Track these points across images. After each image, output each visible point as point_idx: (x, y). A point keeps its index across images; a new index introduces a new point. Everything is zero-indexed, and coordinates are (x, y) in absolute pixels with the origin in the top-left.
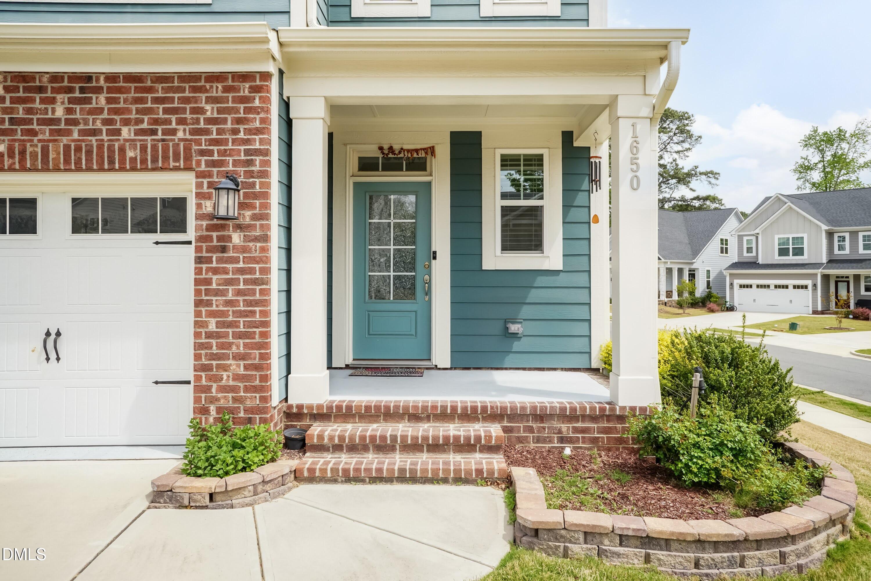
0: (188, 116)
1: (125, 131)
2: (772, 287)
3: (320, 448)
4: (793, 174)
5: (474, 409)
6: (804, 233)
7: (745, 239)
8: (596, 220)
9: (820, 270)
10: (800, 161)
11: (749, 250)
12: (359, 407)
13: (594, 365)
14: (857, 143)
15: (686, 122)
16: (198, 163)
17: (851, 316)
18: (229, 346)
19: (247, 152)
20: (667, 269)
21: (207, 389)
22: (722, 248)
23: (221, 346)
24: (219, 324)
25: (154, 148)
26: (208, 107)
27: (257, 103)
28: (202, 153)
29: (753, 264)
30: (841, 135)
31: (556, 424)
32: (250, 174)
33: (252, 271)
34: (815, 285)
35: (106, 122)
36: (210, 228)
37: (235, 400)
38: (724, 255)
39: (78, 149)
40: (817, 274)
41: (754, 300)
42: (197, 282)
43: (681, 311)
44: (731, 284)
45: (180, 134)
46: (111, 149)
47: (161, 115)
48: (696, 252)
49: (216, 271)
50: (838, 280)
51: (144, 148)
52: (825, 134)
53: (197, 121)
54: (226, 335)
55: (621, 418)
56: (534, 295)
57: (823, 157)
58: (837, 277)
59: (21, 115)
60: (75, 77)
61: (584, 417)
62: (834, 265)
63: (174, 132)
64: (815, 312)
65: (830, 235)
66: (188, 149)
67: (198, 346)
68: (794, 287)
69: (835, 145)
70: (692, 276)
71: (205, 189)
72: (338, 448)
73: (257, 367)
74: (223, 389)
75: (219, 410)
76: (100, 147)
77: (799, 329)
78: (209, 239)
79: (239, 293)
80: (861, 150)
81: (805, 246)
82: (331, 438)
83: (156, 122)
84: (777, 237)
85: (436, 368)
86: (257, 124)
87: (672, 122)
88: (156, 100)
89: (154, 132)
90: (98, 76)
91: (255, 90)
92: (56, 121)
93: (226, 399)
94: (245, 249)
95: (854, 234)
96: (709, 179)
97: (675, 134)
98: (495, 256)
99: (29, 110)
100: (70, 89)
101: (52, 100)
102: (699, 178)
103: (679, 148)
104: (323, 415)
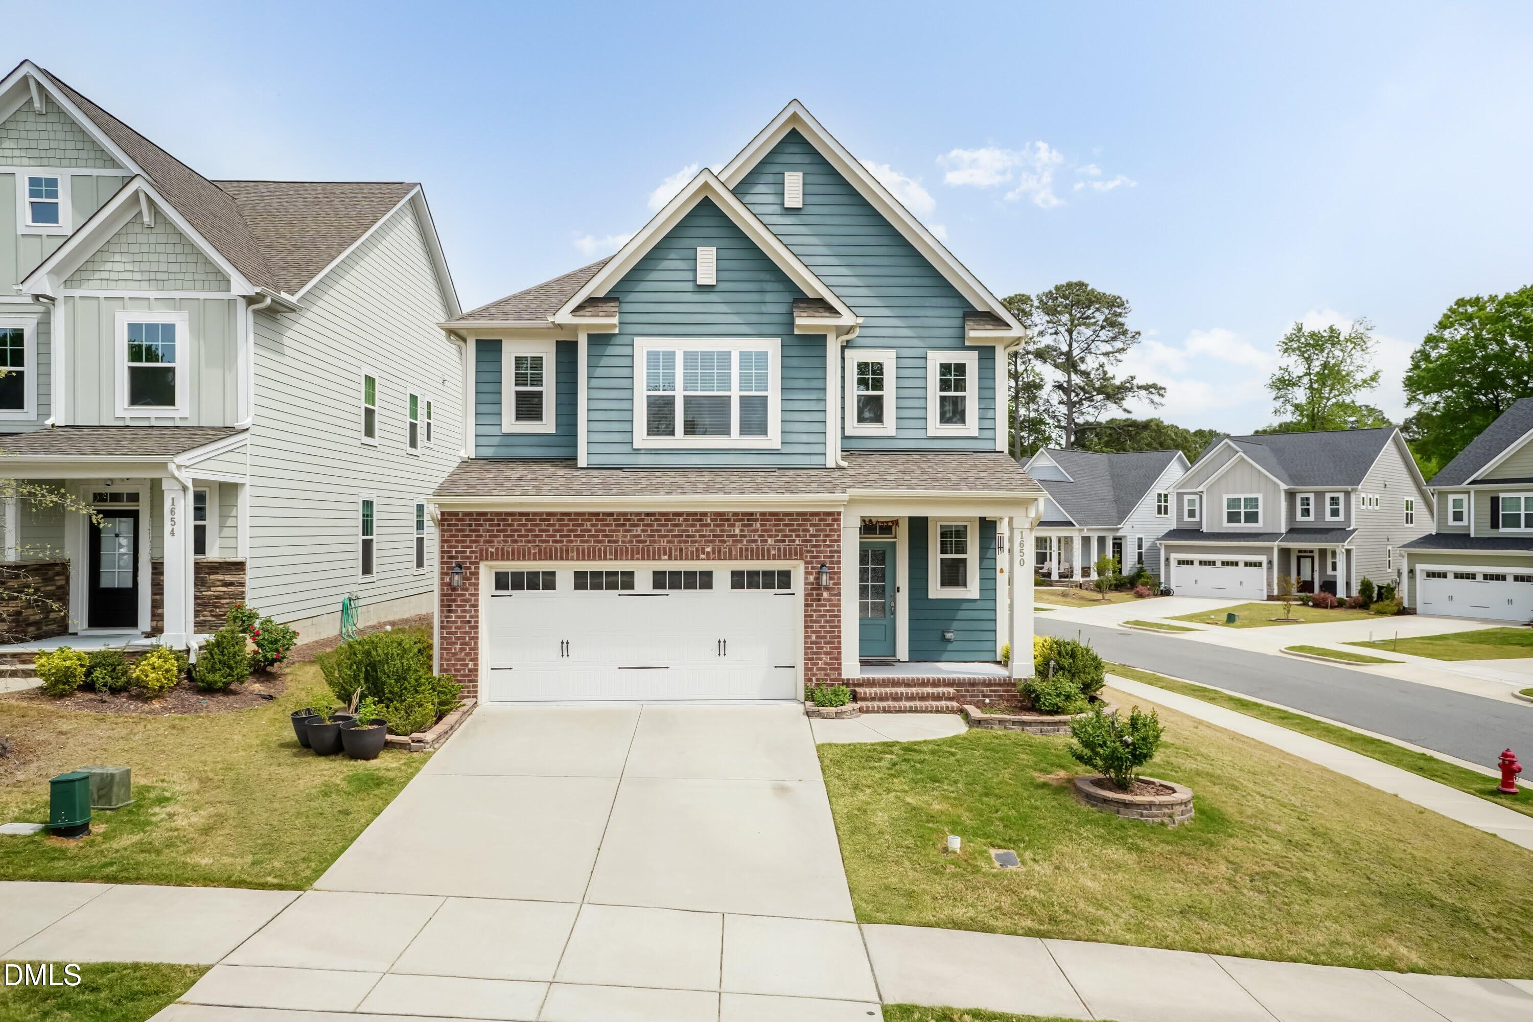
0: (801, 533)
1: (770, 540)
2: (1218, 564)
3: (865, 699)
4: (1269, 390)
5: (939, 680)
6: (1259, 492)
7: (1186, 498)
8: (1002, 571)
9: (1276, 543)
10: (1279, 374)
11: (1192, 513)
12: (879, 680)
13: (998, 659)
14: (1354, 351)
15: (1119, 310)
16: (806, 557)
17: (1313, 604)
18: (822, 648)
19: (831, 552)
20: (1083, 538)
21: (812, 669)
22: (1159, 507)
23: (817, 648)
24: (817, 637)
25: (785, 549)
26: (811, 529)
27: (836, 527)
28: (808, 552)
29: (1195, 533)
30: (1333, 337)
31: (981, 688)
32: (832, 562)
33: (833, 611)
34: (1270, 563)
35: (760, 536)
36: (812, 589)
37: (825, 674)
38: (1163, 515)
39: (747, 550)
40: (1273, 548)
41: (1196, 581)
42: (806, 616)
43: (1099, 596)
44: (1167, 560)
45: (797, 542)
46: (763, 549)
47: (787, 533)
48: (1123, 514)
49: (815, 611)
50: (1303, 555)
51: (779, 549)
52: (1313, 335)
53: (806, 536)
54: (820, 643)
55: (1014, 685)
56: (961, 615)
57: (1309, 368)
58: (1299, 550)
59: (718, 533)
60: (744, 514)
62: (1295, 536)
63: (794, 541)
64: (1271, 598)
65: (1291, 495)
66: (801, 550)
67: (806, 648)
68: (1246, 564)
69: (1326, 351)
70: (1118, 546)
71: (810, 570)
72: (873, 699)
73: (836, 659)
74: (819, 669)
75: (818, 680)
76: (758, 549)
77: (1238, 622)
78: (812, 595)
79: (827, 622)
80: (1358, 362)
81: (1260, 510)
82: (871, 694)
83: (785, 536)
84: (1225, 497)
85: (899, 661)
86: (836, 537)
87: (1098, 310)
88: (785, 525)
89: (784, 541)
90: (756, 513)
91: (835, 520)
92: (735, 536)
93: (821, 675)
94: (829, 600)
95: (1320, 495)
96: (1151, 396)
97: (1103, 327)
98: (936, 591)
99: (722, 531)
100: (742, 520)
101: (734, 526)
102: (1136, 394)
103: (1107, 348)
104: (860, 684)
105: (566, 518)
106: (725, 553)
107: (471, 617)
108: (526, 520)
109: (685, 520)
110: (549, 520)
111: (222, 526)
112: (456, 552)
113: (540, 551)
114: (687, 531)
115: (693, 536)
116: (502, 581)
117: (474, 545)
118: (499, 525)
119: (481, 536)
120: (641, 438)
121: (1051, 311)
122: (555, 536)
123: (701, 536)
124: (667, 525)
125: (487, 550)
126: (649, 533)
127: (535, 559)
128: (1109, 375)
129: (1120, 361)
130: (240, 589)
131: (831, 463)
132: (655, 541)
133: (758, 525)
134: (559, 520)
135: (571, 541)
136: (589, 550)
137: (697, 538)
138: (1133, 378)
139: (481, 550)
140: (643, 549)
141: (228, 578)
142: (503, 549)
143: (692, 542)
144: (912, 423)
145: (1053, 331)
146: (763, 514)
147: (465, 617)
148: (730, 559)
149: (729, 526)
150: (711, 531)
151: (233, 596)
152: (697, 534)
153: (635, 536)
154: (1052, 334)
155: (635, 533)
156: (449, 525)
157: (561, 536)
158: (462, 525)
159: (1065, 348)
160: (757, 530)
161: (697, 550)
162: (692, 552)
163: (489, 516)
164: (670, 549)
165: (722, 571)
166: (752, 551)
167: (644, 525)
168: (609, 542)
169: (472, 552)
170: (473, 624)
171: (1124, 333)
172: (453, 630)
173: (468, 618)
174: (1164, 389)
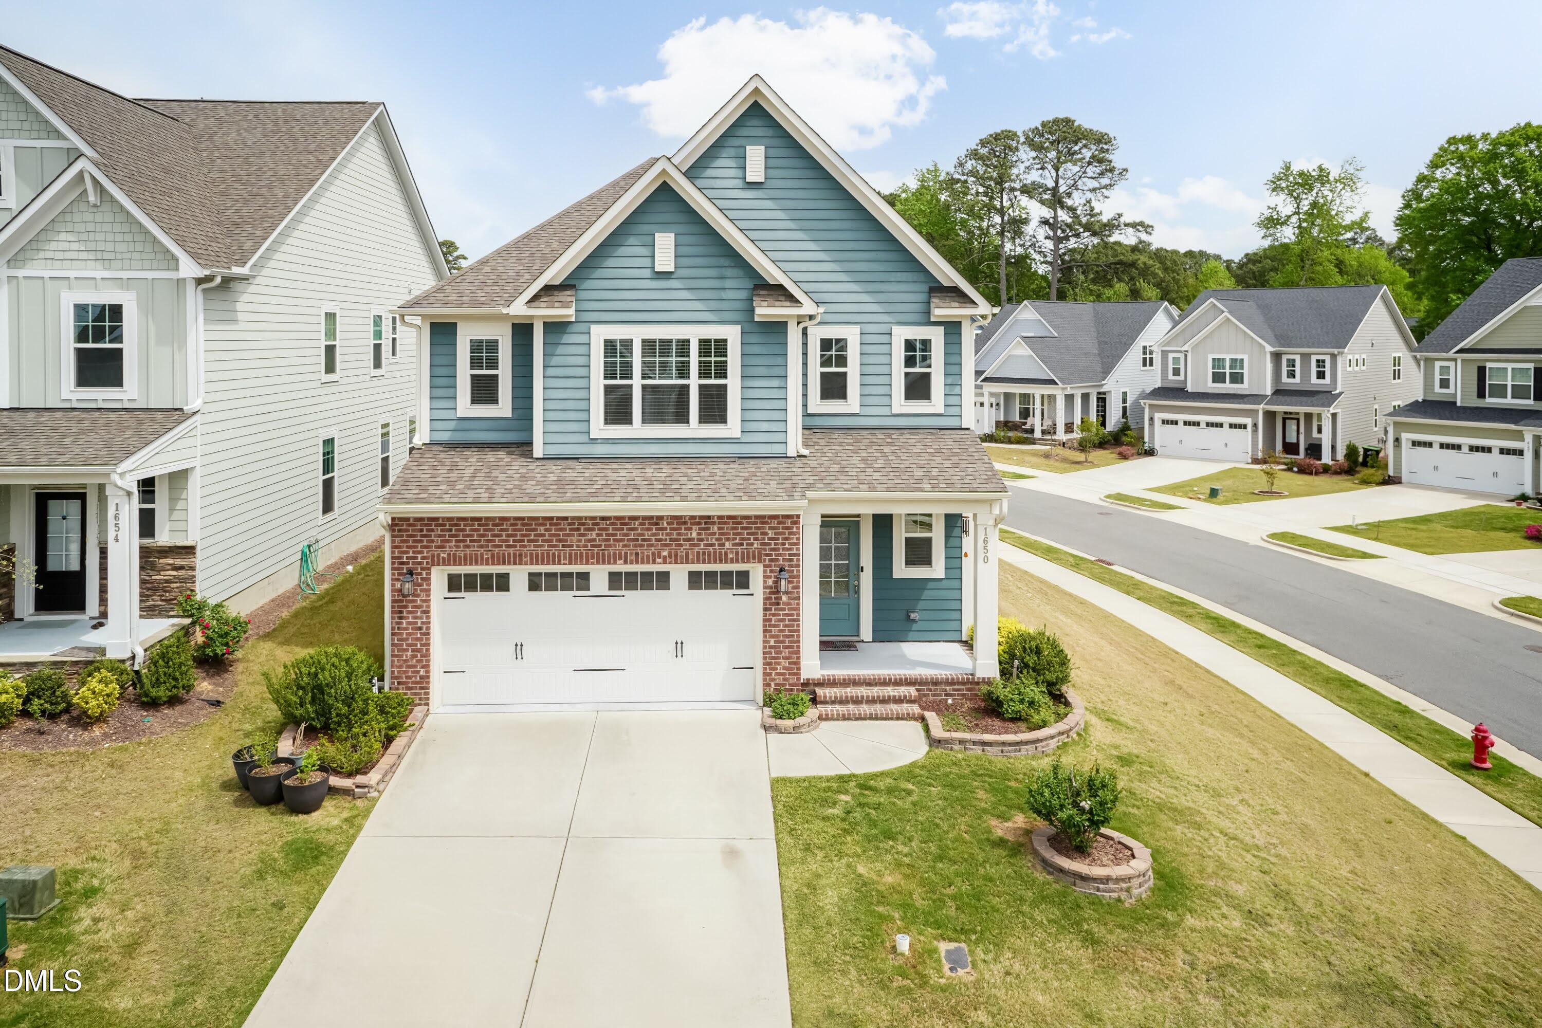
0: (759, 536)
1: (727, 544)
2: (1203, 425)
3: (824, 702)
4: (1258, 228)
5: (901, 679)
6: (1244, 353)
7: (1171, 356)
8: (966, 555)
9: (1262, 406)
10: (1267, 212)
11: (1176, 372)
12: (839, 679)
13: (964, 639)
14: (1343, 191)
15: (1106, 147)
16: (765, 560)
17: (1295, 469)
18: (781, 652)
19: (790, 555)
20: (1066, 396)
21: (770, 674)
22: (1145, 359)
23: (776, 653)
24: (775, 642)
25: (743, 553)
27: (795, 530)
28: (767, 555)
29: (1180, 393)
30: (1323, 177)
31: (944, 687)
32: (791, 566)
33: (792, 615)
34: (1255, 425)
35: (717, 539)
36: (771, 593)
37: (784, 679)
38: (1148, 368)
39: (704, 553)
40: (1257, 411)
41: (1181, 442)
42: (764, 621)
43: (1083, 457)
44: (1151, 419)
45: (755, 546)
46: (720, 553)
47: (746, 536)
48: (1107, 370)
49: (774, 615)
50: (1287, 417)
51: (737, 553)
53: (764, 539)
54: (779, 647)
55: (978, 683)
56: (927, 594)
57: (1298, 207)
58: (1285, 413)
59: (675, 536)
60: (701, 517)
61: (958, 683)
62: (1281, 398)
63: (752, 544)
64: (1255, 461)
65: (1277, 356)
66: (759, 553)
67: (764, 653)
68: (1231, 426)
69: (1315, 191)
70: (1102, 400)
71: (769, 574)
72: (833, 702)
73: (795, 663)
74: (778, 674)
75: (776, 685)
76: (715, 552)
77: (1220, 498)
78: (770, 598)
79: (786, 626)
80: (1348, 203)
81: (1246, 371)
82: (831, 697)
83: (743, 539)
84: (1210, 357)
85: (863, 641)
86: (795, 540)
87: (1085, 146)
88: (743, 528)
89: (742, 545)
90: (713, 517)
91: (793, 523)
92: (693, 539)
93: (780, 679)
94: (788, 604)
95: (1306, 357)
96: (1138, 234)
97: (1089, 163)
98: (901, 570)
99: (679, 534)
100: (699, 524)
101: (690, 529)
102: (1123, 231)
103: (1095, 184)
104: (820, 684)
105: (519, 522)
106: (682, 557)
107: (423, 623)
108: (479, 525)
109: (641, 524)
110: (502, 525)
111: (172, 510)
112: (407, 558)
113: (493, 556)
114: (643, 535)
115: (650, 540)
116: (454, 584)
117: (425, 550)
118: (451, 530)
119: (432, 541)
120: (599, 427)
121: (1039, 148)
122: (507, 541)
123: (657, 540)
124: (623, 529)
125: (439, 555)
126: (604, 537)
127: (487, 564)
128: (1097, 210)
129: (1107, 197)
130: (190, 573)
131: (792, 452)
132: (610, 546)
133: (715, 528)
134: (512, 525)
135: (525, 546)
136: (543, 554)
137: (654, 542)
138: (1120, 215)
139: (433, 556)
140: (598, 554)
141: (178, 562)
142: (455, 555)
143: (648, 545)
144: (876, 400)
145: (1039, 166)
146: (720, 517)
147: (416, 623)
148: (687, 562)
149: (686, 529)
150: (667, 534)
151: (183, 580)
152: (653, 538)
153: (590, 541)
154: (1038, 169)
155: (589, 537)
156: (399, 531)
157: (514, 541)
158: (413, 530)
159: (1051, 184)
160: (715, 534)
161: (653, 554)
162: (648, 556)
163: (441, 521)
164: (626, 554)
165: (679, 574)
166: (709, 555)
167: (599, 529)
168: (563, 546)
169: (423, 558)
170: (424, 630)
171: (1112, 170)
172: (405, 636)
173: (419, 625)
174: (1152, 227)
